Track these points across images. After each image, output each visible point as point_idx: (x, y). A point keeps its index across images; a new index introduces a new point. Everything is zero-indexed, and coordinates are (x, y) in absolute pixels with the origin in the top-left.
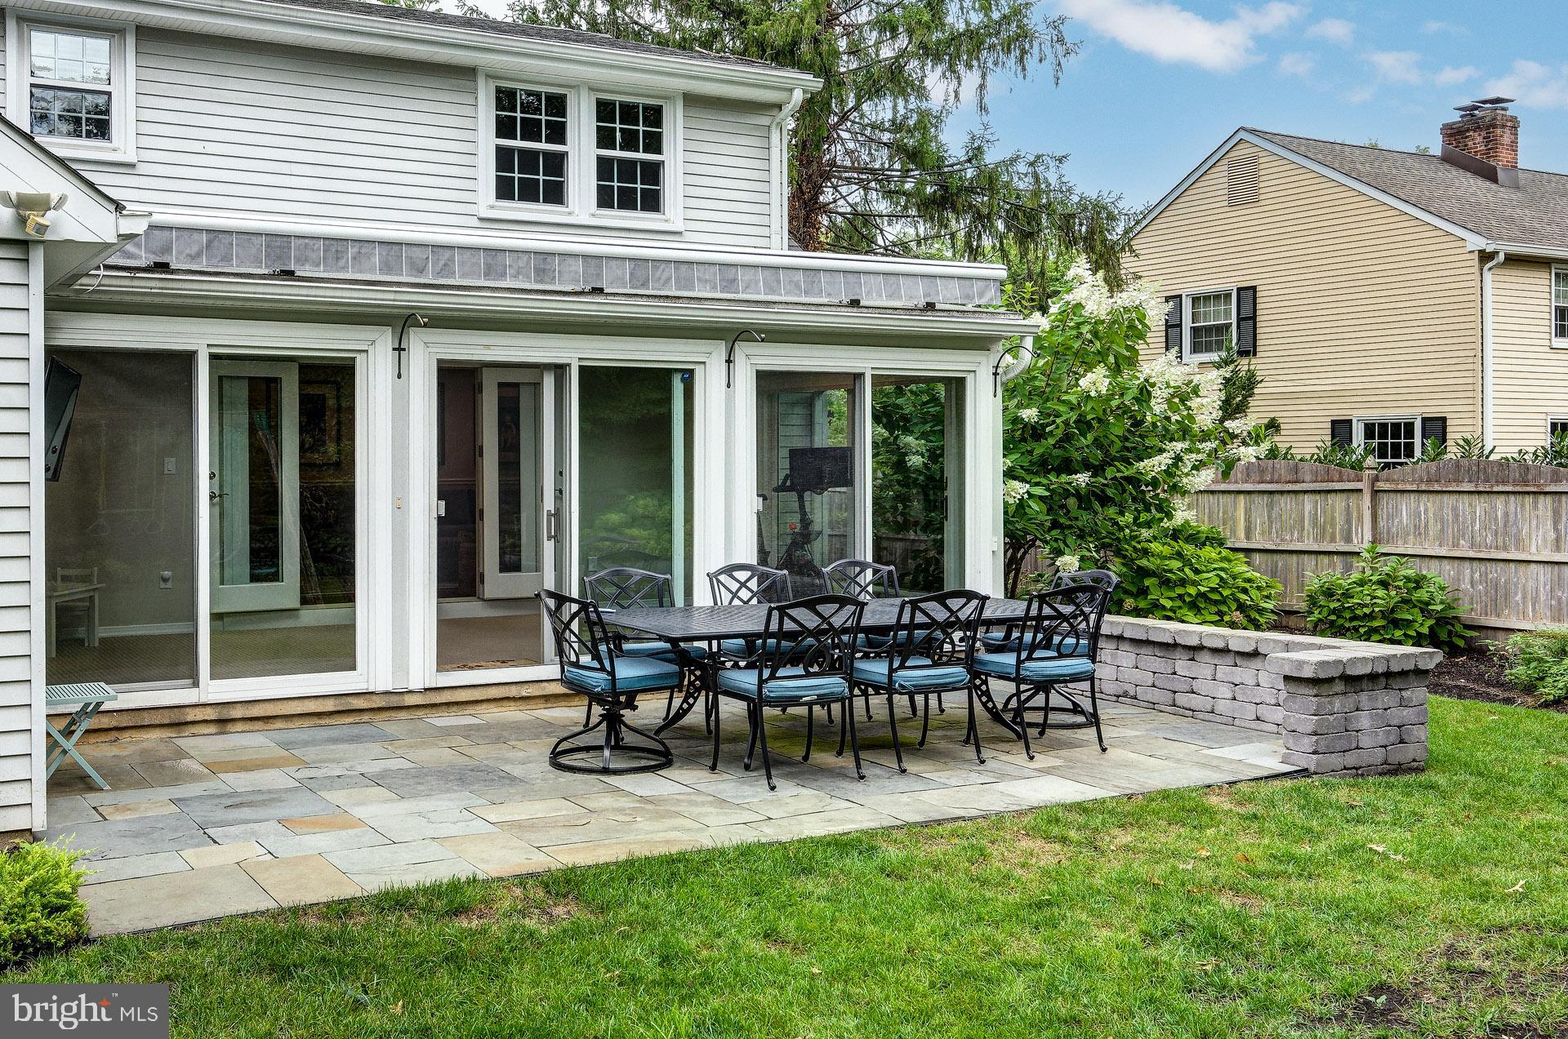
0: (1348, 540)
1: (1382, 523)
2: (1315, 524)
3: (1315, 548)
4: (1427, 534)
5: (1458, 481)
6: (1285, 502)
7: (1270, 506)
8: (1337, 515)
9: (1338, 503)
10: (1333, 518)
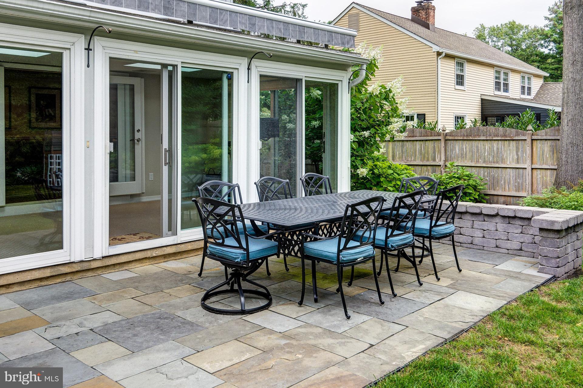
0: (434, 160)
1: (448, 153)
2: (421, 154)
3: (421, 163)
4: (466, 157)
5: (479, 136)
6: (408, 144)
7: (403, 146)
8: (430, 150)
9: (430, 144)
10: (428, 151)
